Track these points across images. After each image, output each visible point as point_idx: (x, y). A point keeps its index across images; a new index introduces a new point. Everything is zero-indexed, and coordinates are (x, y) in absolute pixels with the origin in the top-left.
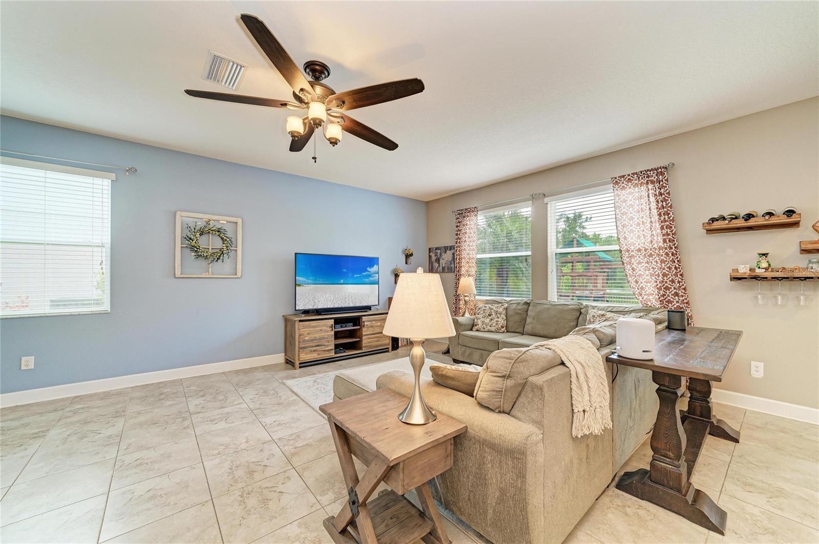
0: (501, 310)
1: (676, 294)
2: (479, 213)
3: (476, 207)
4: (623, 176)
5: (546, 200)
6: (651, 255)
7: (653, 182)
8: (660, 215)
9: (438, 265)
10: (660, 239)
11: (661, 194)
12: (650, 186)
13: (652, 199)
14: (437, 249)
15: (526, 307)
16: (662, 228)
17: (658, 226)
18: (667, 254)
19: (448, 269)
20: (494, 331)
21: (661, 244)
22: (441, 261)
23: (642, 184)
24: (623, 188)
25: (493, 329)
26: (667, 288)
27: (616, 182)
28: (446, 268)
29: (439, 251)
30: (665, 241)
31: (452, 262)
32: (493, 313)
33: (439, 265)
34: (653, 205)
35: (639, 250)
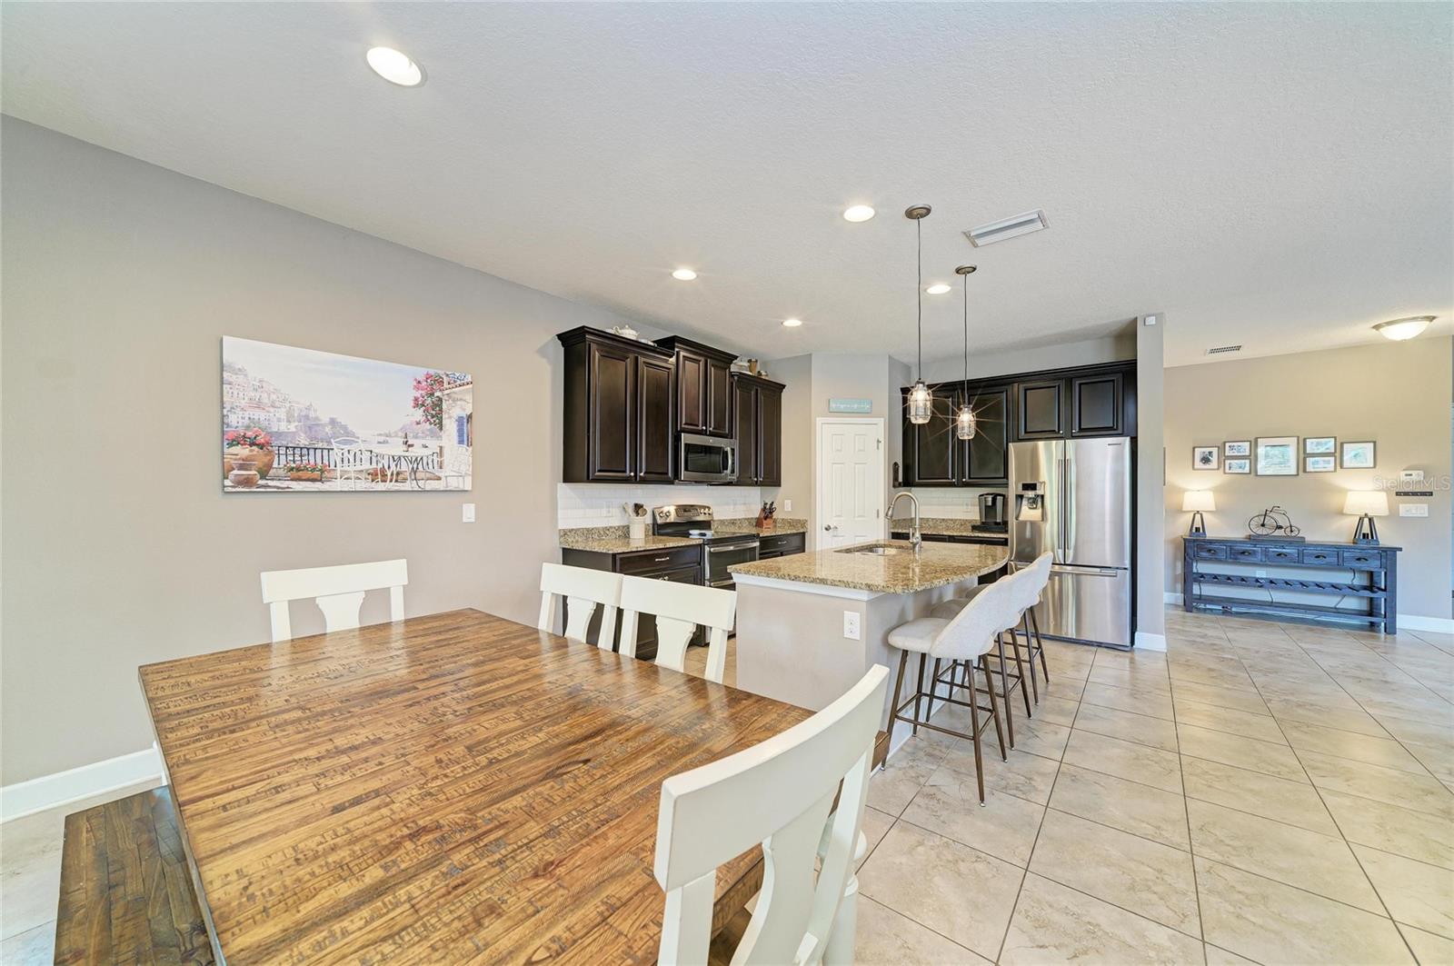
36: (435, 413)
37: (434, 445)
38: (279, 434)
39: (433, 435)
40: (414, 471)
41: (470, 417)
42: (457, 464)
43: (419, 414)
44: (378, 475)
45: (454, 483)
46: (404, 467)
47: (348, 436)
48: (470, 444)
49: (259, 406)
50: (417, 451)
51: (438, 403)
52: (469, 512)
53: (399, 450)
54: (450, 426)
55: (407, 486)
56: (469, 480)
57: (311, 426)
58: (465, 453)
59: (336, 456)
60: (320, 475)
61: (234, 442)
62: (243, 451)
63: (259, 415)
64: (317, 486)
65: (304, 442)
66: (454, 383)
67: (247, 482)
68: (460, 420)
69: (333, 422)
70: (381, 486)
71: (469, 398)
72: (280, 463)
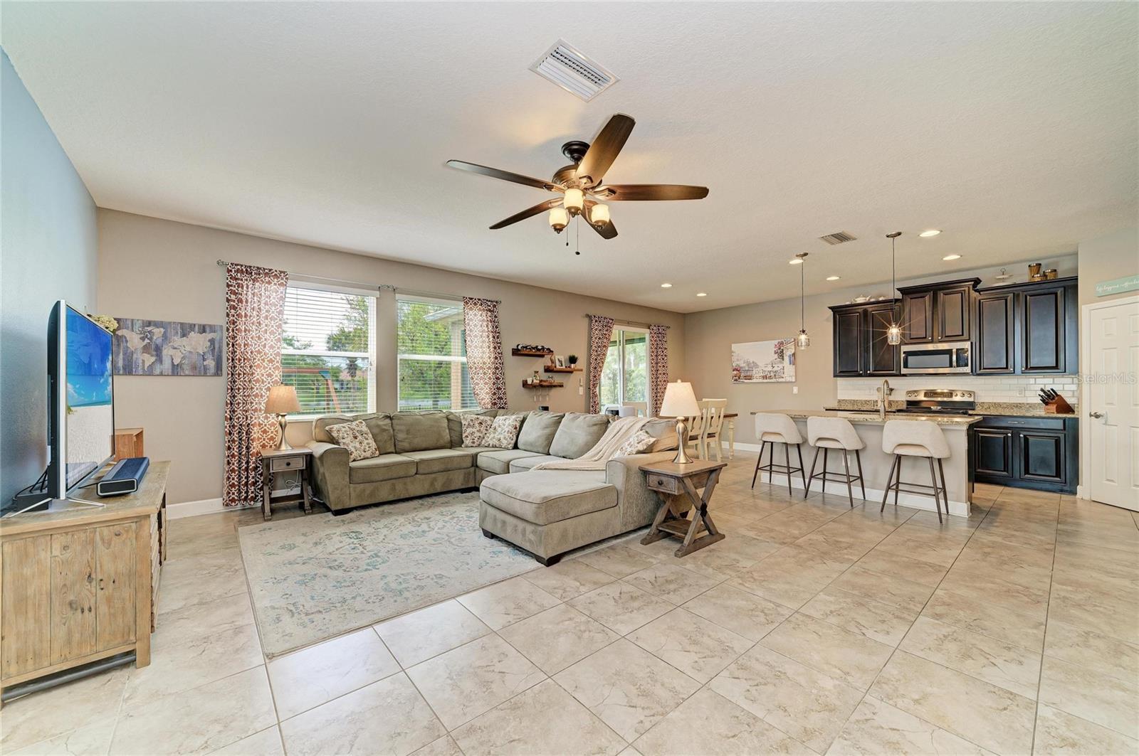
0: (365, 429)
2: (290, 282)
3: (284, 272)
4: (472, 299)
5: (398, 296)
6: (488, 368)
7: (490, 311)
8: (493, 337)
9: (153, 359)
10: (493, 356)
11: (494, 321)
12: (488, 313)
13: (489, 323)
14: (149, 323)
15: (388, 421)
17: (492, 346)
18: (496, 368)
19: (194, 367)
20: (369, 456)
21: (494, 360)
22: (167, 352)
23: (483, 310)
24: (471, 308)
25: (368, 454)
26: (495, 394)
27: (467, 301)
28: (185, 367)
29: (158, 332)
30: (496, 358)
31: (209, 356)
32: (357, 434)
33: (160, 359)
36: (781, 354)
37: (781, 366)
38: (742, 367)
39: (780, 362)
40: (775, 375)
41: (794, 354)
42: (789, 371)
43: (776, 356)
44: (765, 377)
45: (789, 379)
46: (772, 374)
47: (756, 365)
48: (794, 364)
49: (738, 360)
50: (776, 369)
51: (782, 352)
52: (795, 390)
53: (770, 369)
54: (787, 358)
55: (773, 380)
56: (794, 378)
57: (748, 364)
58: (792, 367)
59: (754, 372)
60: (750, 378)
61: (734, 370)
62: (735, 372)
63: (738, 363)
64: (750, 381)
65: (747, 369)
66: (787, 343)
67: (736, 380)
68: (790, 356)
69: (753, 362)
70: (765, 381)
71: (793, 347)
72: (742, 375)
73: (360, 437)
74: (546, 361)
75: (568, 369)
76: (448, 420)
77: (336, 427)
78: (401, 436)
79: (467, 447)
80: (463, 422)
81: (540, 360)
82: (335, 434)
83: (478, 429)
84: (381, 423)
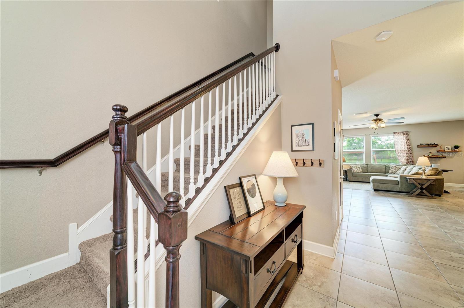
0: (359, 166)
1: (410, 161)
4: (397, 132)
6: (405, 152)
7: (405, 135)
8: (407, 142)
10: (407, 148)
11: (407, 138)
12: (404, 136)
13: (405, 139)
15: (367, 165)
16: (407, 146)
18: (408, 152)
21: (407, 149)
23: (402, 135)
24: (396, 135)
25: (359, 172)
26: (408, 160)
27: (394, 133)
30: (408, 149)
34: (405, 140)
35: (400, 151)
73: (358, 168)
74: (438, 148)
75: (453, 151)
76: (386, 166)
77: (352, 166)
78: (369, 169)
79: (390, 173)
80: (390, 167)
81: (435, 148)
82: (352, 167)
83: (395, 169)
84: (364, 166)
